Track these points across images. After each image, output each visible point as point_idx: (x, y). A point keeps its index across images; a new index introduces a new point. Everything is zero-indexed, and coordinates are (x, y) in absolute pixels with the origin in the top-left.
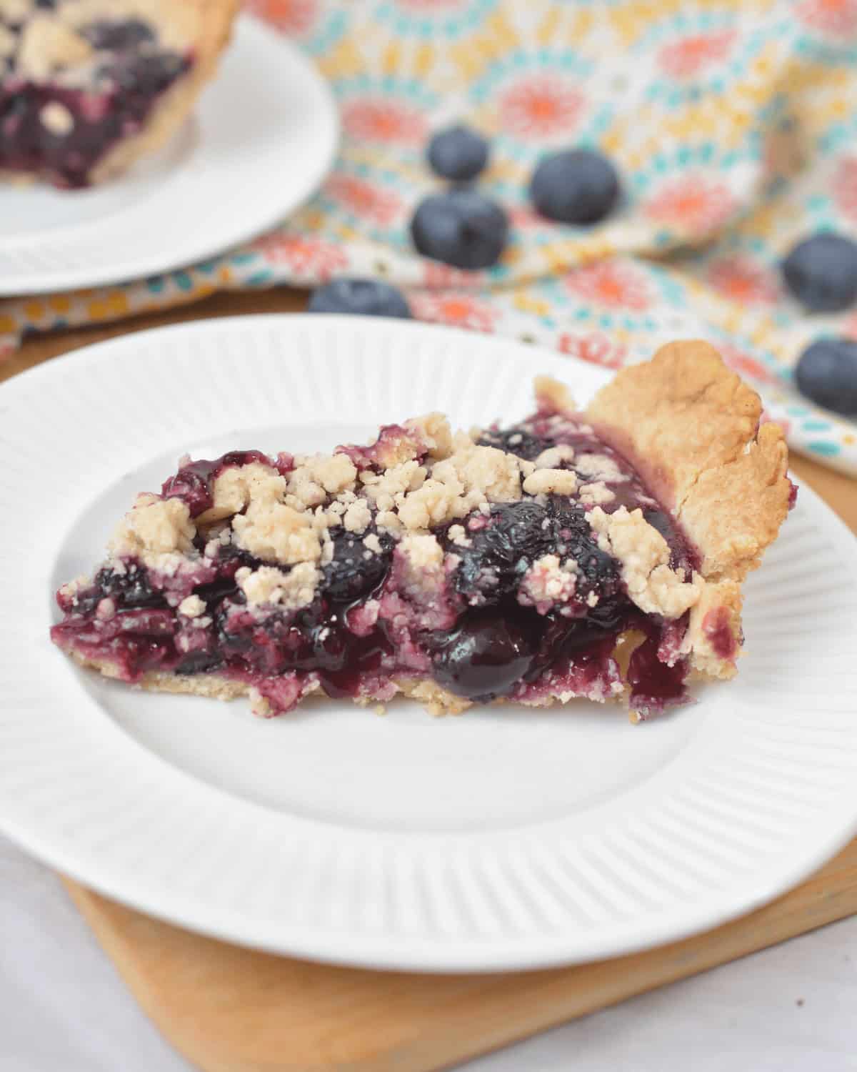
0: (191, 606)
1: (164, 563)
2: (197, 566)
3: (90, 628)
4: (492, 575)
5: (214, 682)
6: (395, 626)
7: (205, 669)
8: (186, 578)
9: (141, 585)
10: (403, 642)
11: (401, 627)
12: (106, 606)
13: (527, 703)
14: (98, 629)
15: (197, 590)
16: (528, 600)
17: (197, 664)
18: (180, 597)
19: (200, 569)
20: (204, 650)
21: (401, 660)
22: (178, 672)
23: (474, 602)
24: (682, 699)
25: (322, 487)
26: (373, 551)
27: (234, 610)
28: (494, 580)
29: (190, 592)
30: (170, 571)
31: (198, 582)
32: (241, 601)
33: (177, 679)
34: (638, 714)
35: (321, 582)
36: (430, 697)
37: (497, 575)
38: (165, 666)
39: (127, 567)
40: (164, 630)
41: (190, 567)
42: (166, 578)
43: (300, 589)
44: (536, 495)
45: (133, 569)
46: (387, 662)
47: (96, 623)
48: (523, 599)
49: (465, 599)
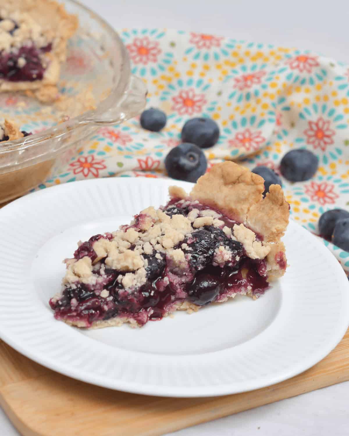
0: (105, 294)
1: (91, 280)
2: (103, 278)
3: (70, 311)
4: (203, 258)
5: (117, 319)
6: (174, 284)
7: (113, 316)
8: (100, 284)
9: (84, 290)
10: (177, 289)
11: (176, 284)
12: (74, 301)
13: (221, 301)
14: (73, 310)
15: (105, 287)
16: (216, 264)
17: (111, 314)
18: (100, 291)
19: (104, 279)
20: (113, 309)
21: (177, 296)
22: (104, 319)
23: (199, 269)
24: (268, 287)
25: (128, 241)
26: (160, 259)
27: (121, 291)
28: (204, 259)
29: (102, 289)
30: (94, 283)
31: (105, 284)
32: (122, 287)
33: (103, 322)
34: (257, 296)
35: (147, 274)
36: (188, 307)
37: (205, 257)
38: (100, 318)
39: (76, 286)
40: (97, 305)
41: (101, 280)
42: (93, 286)
43: (141, 278)
44: (199, 228)
45: (79, 286)
46: (173, 298)
47: (72, 308)
48: (215, 264)
49: (196, 268)
